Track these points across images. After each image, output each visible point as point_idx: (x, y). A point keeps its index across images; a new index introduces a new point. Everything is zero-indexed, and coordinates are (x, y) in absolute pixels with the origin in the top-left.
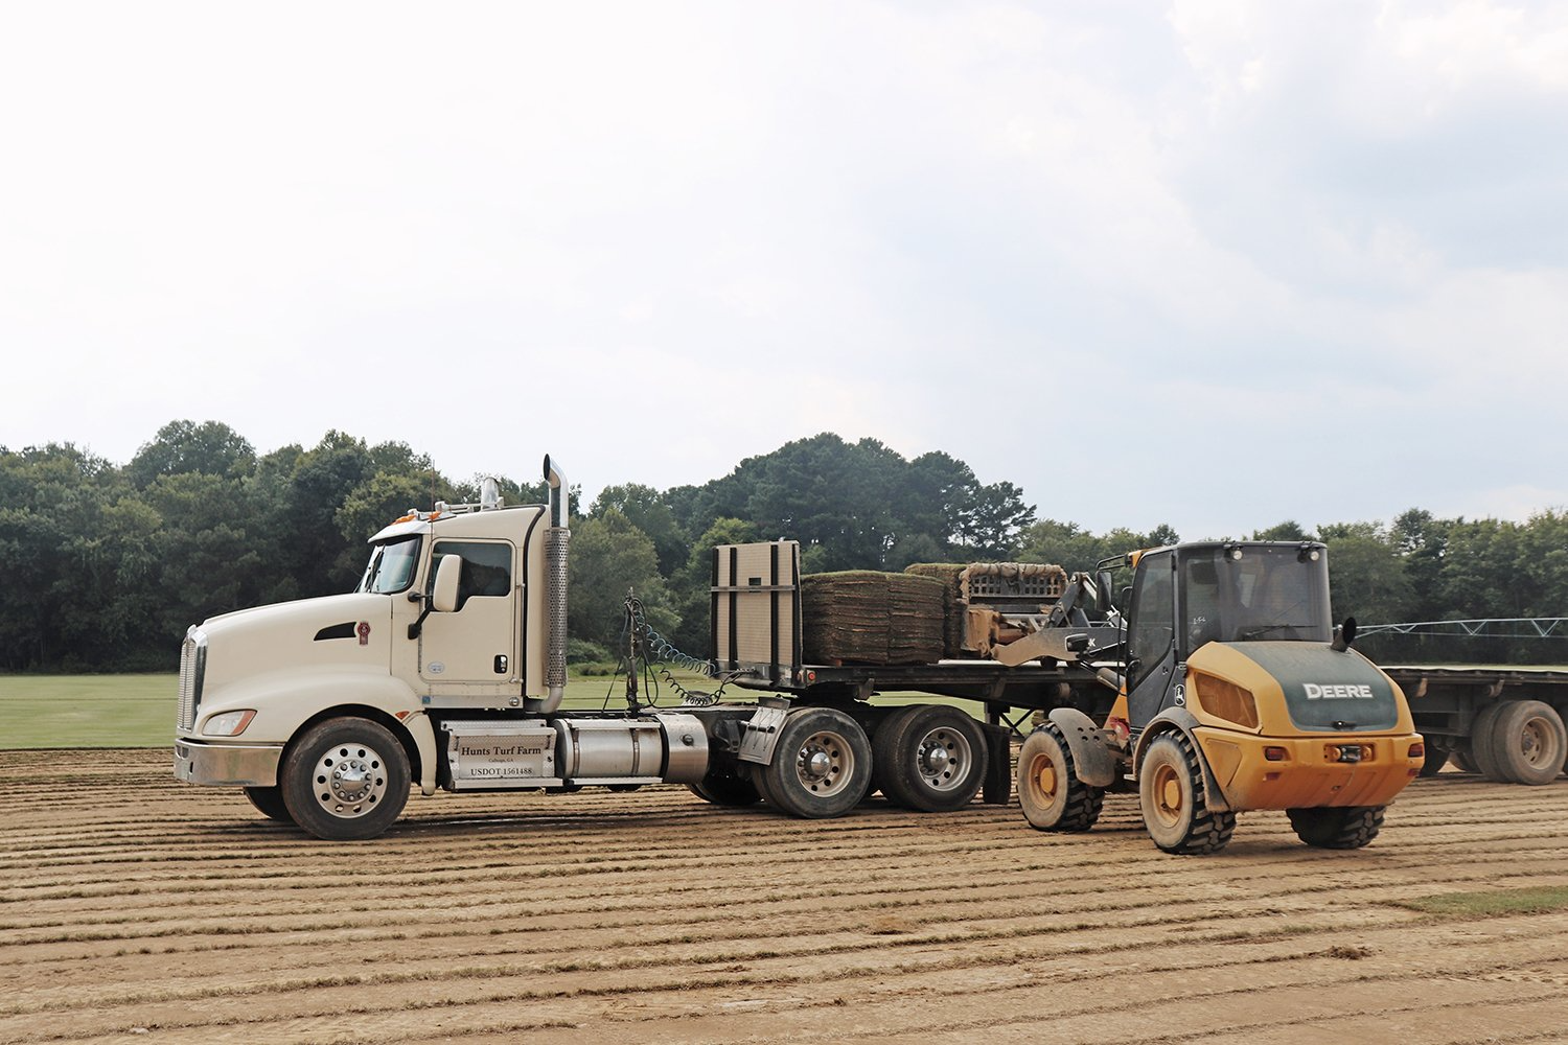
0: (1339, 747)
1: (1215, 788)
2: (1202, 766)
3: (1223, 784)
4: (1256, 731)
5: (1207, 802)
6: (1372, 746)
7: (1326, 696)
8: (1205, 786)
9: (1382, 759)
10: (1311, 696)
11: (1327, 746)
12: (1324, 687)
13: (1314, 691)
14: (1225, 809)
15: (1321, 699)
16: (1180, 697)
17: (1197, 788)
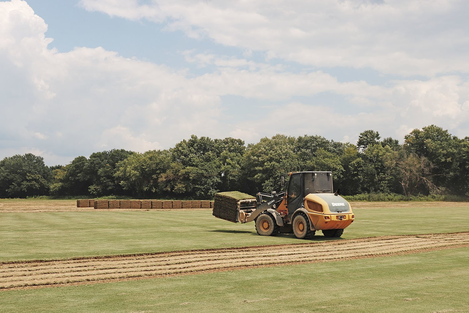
0: (339, 216)
1: (313, 226)
2: (310, 221)
3: (314, 225)
4: (323, 213)
5: (311, 228)
6: (345, 216)
7: (336, 206)
8: (311, 225)
9: (347, 219)
10: (333, 206)
11: (337, 216)
12: (336, 204)
13: (334, 205)
14: (315, 230)
15: (335, 206)
16: (303, 205)
17: (308, 226)
